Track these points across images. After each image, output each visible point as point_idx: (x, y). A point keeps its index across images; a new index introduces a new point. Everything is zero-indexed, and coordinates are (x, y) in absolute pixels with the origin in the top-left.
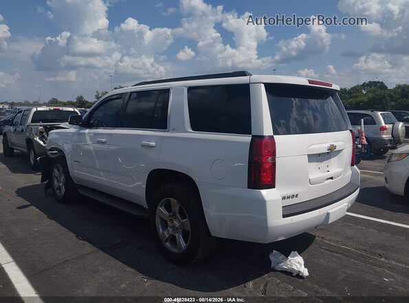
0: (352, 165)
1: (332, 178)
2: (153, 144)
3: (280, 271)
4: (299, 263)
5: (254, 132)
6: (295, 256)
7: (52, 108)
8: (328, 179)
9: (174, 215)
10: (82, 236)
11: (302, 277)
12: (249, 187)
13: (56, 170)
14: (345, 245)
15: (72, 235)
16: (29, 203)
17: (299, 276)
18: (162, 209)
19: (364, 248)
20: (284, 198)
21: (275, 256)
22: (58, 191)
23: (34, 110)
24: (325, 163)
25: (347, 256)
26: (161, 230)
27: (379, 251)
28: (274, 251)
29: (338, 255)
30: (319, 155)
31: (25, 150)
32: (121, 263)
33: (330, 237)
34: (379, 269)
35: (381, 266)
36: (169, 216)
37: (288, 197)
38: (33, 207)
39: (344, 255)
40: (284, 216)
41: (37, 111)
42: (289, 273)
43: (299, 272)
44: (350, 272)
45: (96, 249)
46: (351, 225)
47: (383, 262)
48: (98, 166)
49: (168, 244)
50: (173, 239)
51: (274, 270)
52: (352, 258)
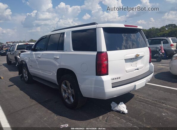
0: (150, 63)
1: (138, 69)
2: (58, 57)
3: (115, 111)
4: (123, 107)
5: (98, 50)
6: (122, 104)
7: (25, 43)
8: (135, 70)
9: (68, 88)
10: (32, 97)
11: (124, 114)
12: (97, 75)
13: (24, 70)
14: (147, 99)
15: (29, 97)
16: (14, 84)
17: (123, 113)
18: (63, 85)
19: (156, 99)
20: (113, 79)
21: (113, 104)
22: (25, 79)
23: (17, 44)
24: (135, 63)
25: (148, 104)
26: (64, 94)
27: (163, 101)
28: (113, 102)
29: (143, 103)
30: (131, 59)
31: (15, 62)
32: (46, 109)
33: (141, 95)
34: (161, 110)
35: (162, 108)
36: (67, 88)
37: (115, 79)
38: (15, 86)
39: (146, 103)
40: (113, 87)
41: (19, 45)
42: (119, 112)
43: (123, 111)
44: (147, 111)
45: (37, 103)
46: (152, 89)
47: (164, 106)
48: (39, 68)
49: (67, 100)
50: (68, 98)
51: (113, 111)
52: (149, 104)
